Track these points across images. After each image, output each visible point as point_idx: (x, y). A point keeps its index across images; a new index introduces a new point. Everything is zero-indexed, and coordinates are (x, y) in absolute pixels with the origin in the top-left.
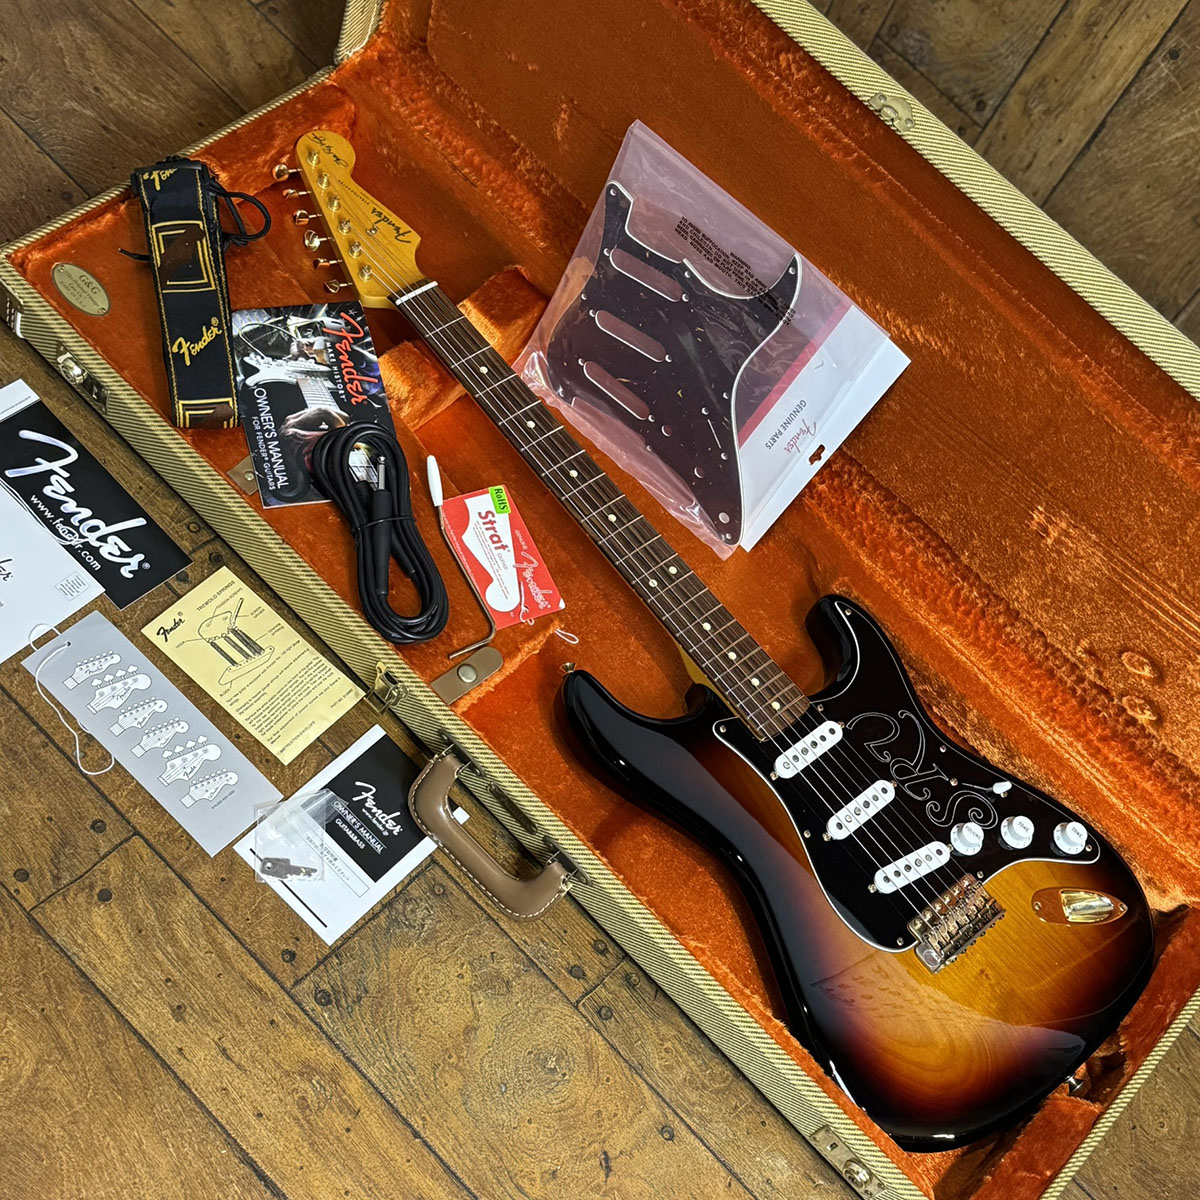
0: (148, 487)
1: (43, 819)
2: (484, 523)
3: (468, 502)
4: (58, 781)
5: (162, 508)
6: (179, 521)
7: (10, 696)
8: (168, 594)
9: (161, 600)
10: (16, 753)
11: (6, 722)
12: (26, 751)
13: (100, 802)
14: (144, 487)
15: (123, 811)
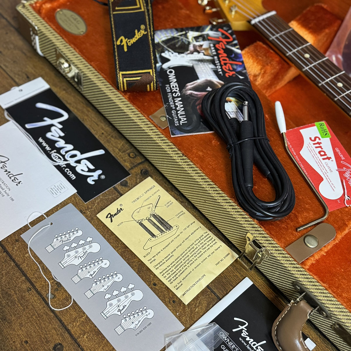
0: (107, 133)
1: (22, 342)
2: (314, 144)
3: (302, 131)
4: (34, 315)
5: (114, 144)
6: (124, 152)
7: (11, 257)
8: (115, 194)
9: (110, 197)
10: (10, 295)
11: (6, 274)
12: (16, 294)
13: (61, 330)
14: (105, 133)
15: (76, 336)
